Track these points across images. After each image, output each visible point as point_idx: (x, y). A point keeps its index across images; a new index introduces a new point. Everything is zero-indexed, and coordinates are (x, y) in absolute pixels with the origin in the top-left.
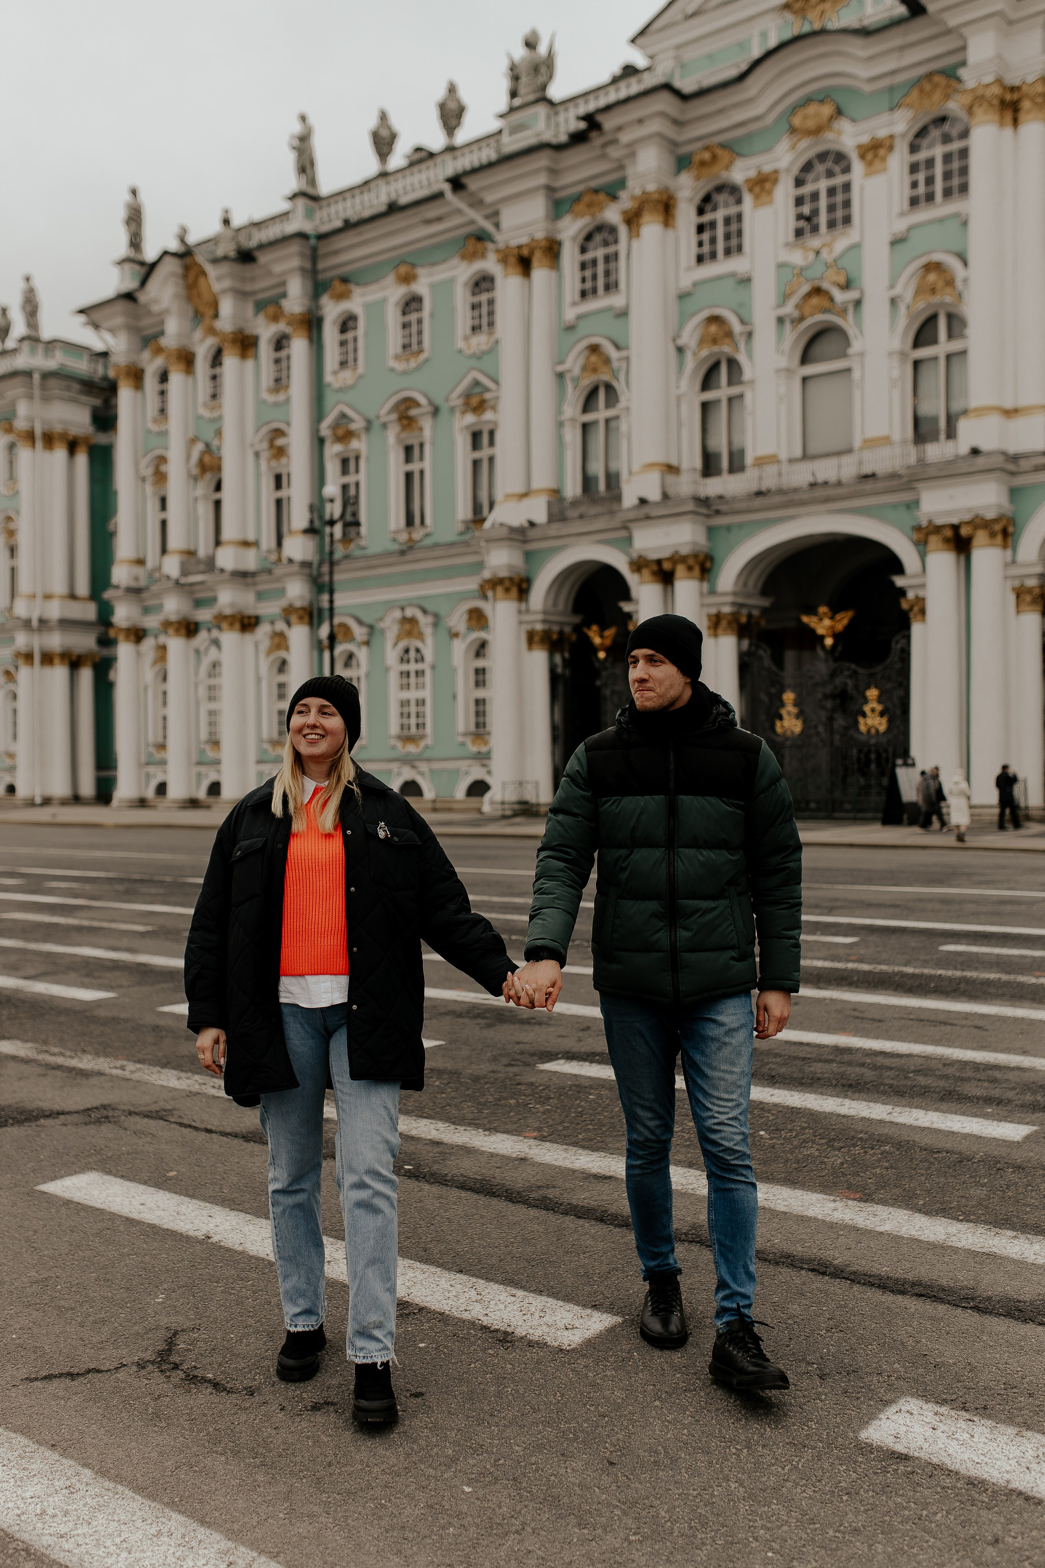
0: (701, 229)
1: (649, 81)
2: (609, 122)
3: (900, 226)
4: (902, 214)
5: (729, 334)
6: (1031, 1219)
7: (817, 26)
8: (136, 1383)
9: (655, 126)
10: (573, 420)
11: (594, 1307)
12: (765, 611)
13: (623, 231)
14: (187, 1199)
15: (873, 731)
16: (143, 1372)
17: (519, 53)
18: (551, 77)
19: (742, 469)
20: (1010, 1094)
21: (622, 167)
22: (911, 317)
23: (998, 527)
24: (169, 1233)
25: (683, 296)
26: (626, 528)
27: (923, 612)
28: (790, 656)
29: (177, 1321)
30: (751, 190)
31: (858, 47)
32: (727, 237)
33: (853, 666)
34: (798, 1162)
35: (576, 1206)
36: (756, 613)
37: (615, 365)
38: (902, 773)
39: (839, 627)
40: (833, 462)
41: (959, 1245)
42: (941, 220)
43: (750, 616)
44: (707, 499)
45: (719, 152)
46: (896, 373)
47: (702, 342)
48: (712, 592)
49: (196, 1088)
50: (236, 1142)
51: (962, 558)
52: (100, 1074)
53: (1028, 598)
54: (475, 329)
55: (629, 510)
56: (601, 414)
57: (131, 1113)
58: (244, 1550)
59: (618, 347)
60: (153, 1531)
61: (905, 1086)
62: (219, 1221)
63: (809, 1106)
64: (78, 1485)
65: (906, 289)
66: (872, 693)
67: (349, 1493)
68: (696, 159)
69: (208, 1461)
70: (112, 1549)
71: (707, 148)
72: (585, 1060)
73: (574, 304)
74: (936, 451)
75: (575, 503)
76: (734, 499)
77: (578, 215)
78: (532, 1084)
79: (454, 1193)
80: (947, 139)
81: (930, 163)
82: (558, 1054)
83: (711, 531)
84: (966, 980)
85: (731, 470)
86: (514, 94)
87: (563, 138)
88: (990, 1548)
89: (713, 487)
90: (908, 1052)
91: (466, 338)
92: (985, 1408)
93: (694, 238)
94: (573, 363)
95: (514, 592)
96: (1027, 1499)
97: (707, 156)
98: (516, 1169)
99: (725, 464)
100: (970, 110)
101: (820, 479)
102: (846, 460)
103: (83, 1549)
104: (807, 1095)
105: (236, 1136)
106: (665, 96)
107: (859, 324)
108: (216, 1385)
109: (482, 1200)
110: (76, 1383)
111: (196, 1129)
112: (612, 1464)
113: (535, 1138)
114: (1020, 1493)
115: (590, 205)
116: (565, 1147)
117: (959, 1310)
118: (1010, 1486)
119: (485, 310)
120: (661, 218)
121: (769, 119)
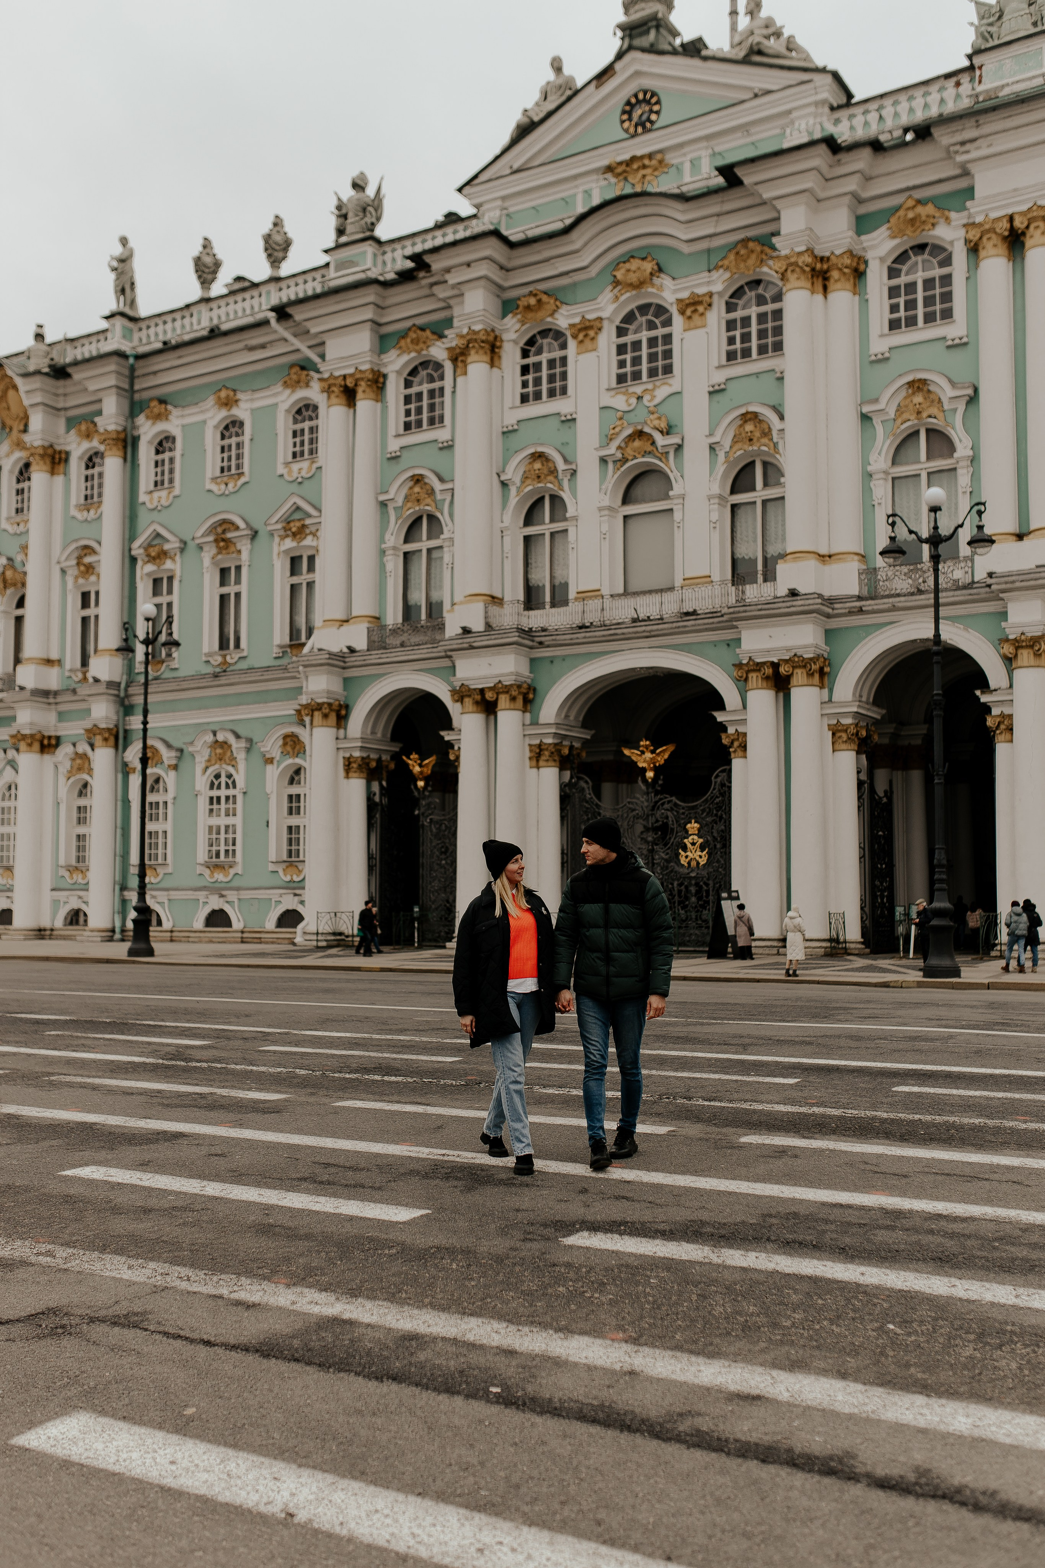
0: (525, 370)
1: (477, 227)
2: (438, 263)
3: (719, 377)
5: (553, 472)
7: (639, 189)
9: (482, 270)
10: (394, 548)
12: (585, 743)
13: (448, 367)
14: (231, 1452)
15: (694, 864)
19: (565, 603)
21: (449, 307)
22: (730, 464)
23: (815, 666)
24: (232, 1509)
25: (508, 433)
26: (450, 657)
27: (744, 747)
28: (609, 787)
30: (575, 337)
31: (676, 210)
32: (551, 379)
33: (674, 799)
34: (965, 1367)
35: (748, 1443)
36: (577, 745)
37: (440, 496)
38: (728, 906)
39: (661, 760)
40: (656, 598)
42: (757, 374)
43: (571, 748)
44: (531, 629)
45: (545, 298)
46: (715, 516)
47: (525, 478)
48: (535, 723)
50: (250, 1358)
51: (783, 696)
53: (844, 736)
54: (297, 455)
55: (451, 639)
56: (424, 544)
57: (92, 1320)
59: (441, 480)
61: (1001, 1258)
62: (292, 1486)
63: (917, 1288)
65: (725, 437)
66: (694, 826)
68: (523, 303)
71: (531, 294)
72: (612, 1232)
73: (399, 435)
74: (755, 592)
75: (395, 632)
76: (557, 632)
77: (405, 351)
78: (569, 1265)
79: (581, 1429)
80: (761, 300)
81: (746, 321)
82: (573, 1224)
83: (535, 663)
85: (553, 605)
87: (391, 275)
89: (536, 619)
90: (967, 1215)
91: (287, 464)
93: (519, 379)
94: (397, 492)
95: (333, 718)
97: (532, 301)
98: (632, 1387)
99: (548, 597)
100: (784, 276)
101: (642, 616)
102: (667, 596)
104: (902, 1273)
105: (247, 1350)
106: (493, 241)
107: (680, 468)
109: (624, 1438)
111: (192, 1341)
113: (626, 1342)
115: (416, 342)
116: (670, 1353)
119: (307, 437)
120: (487, 358)
121: (594, 271)
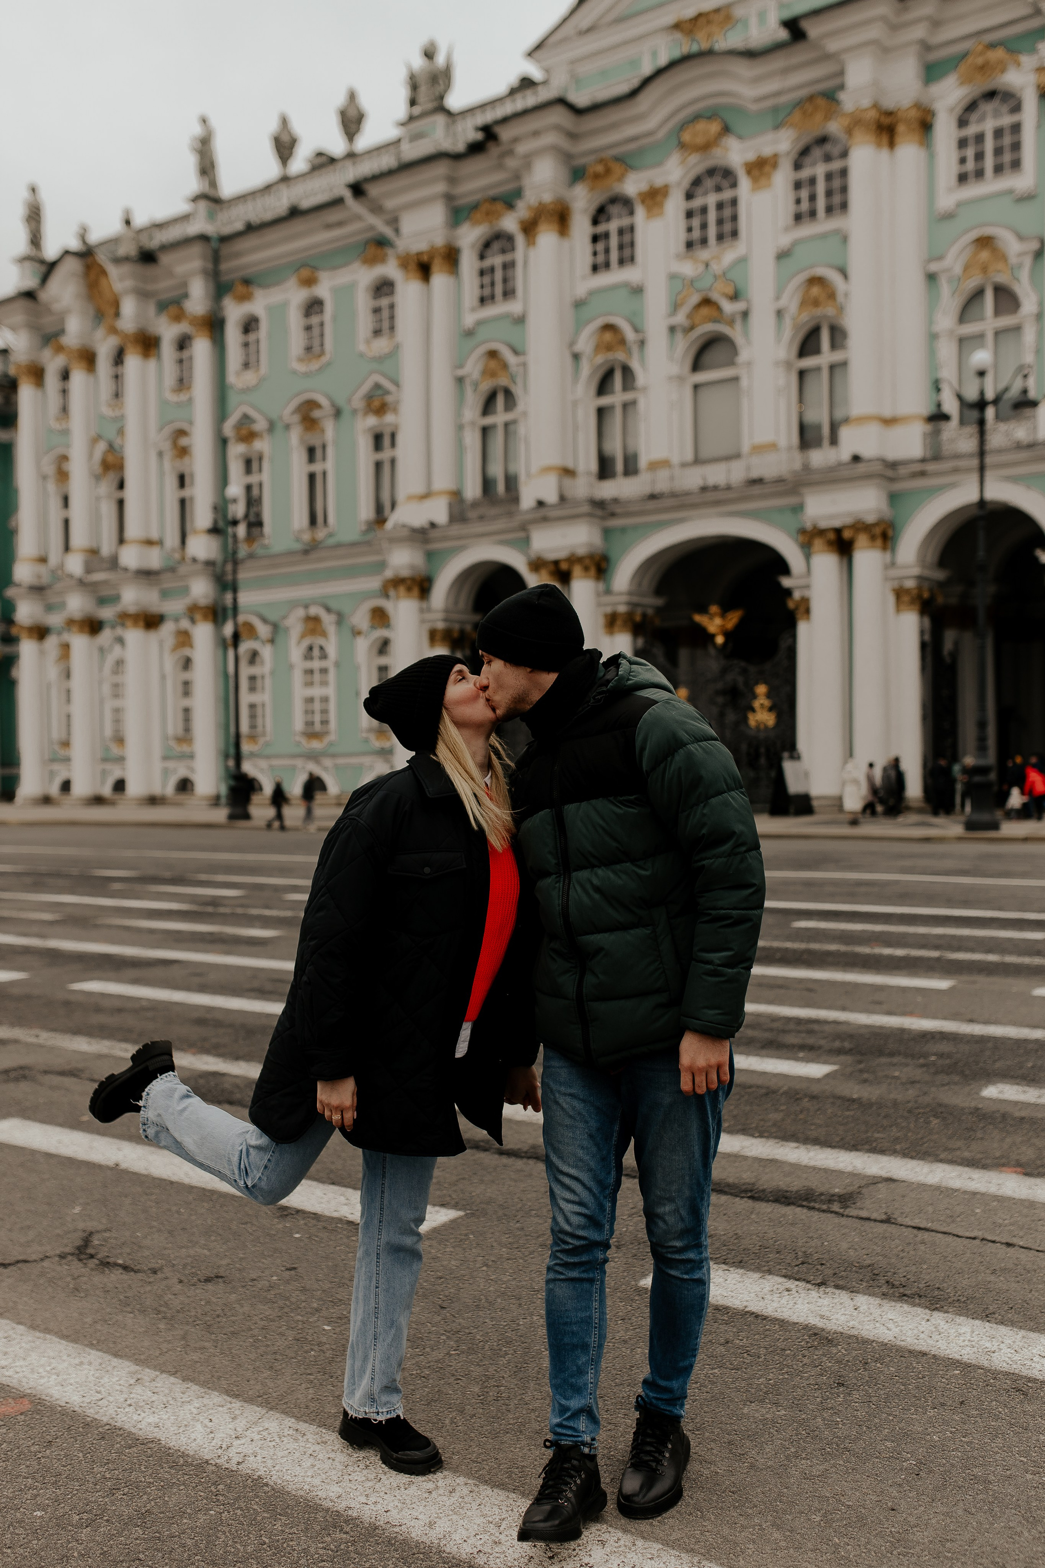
0: (595, 239)
1: (544, 95)
2: (505, 134)
3: (785, 241)
4: (787, 229)
5: (622, 342)
6: (813, 1134)
7: (705, 46)
8: (59, 1268)
9: (550, 139)
10: (473, 423)
11: (443, 1205)
12: (659, 610)
13: (520, 240)
14: (97, 1137)
15: (762, 727)
16: (64, 1261)
17: (418, 62)
18: (448, 85)
19: (636, 472)
20: (822, 1042)
21: (517, 177)
22: (796, 327)
23: (878, 531)
24: (83, 1163)
25: (579, 304)
26: (524, 529)
27: (807, 611)
28: (684, 654)
29: (91, 1225)
30: (643, 202)
31: (743, 68)
32: (621, 247)
33: (743, 664)
36: (650, 612)
37: (513, 369)
38: (788, 767)
39: (730, 626)
40: (723, 466)
41: (749, 1154)
42: (824, 236)
43: (644, 615)
44: (603, 501)
45: (613, 165)
46: (782, 382)
47: (597, 349)
48: (608, 592)
49: (105, 1051)
51: (845, 561)
52: (16, 1041)
53: (906, 599)
54: (377, 332)
55: (527, 511)
56: (499, 418)
57: (46, 1072)
58: (148, 1370)
59: (516, 352)
60: (77, 1361)
62: (128, 1152)
64: (14, 1336)
65: (791, 301)
66: (761, 689)
67: (233, 1333)
68: (591, 171)
69: (120, 1318)
70: (44, 1374)
71: (601, 161)
73: (473, 310)
74: (820, 457)
75: (475, 505)
76: (629, 502)
77: (477, 223)
80: (828, 158)
81: (813, 181)
83: (607, 533)
84: (809, 952)
85: (626, 473)
86: (413, 102)
87: (460, 147)
88: (721, 1347)
89: (608, 490)
91: (368, 342)
92: (741, 1262)
93: (588, 247)
94: (473, 367)
95: (416, 591)
96: (757, 1316)
97: (600, 168)
99: (619, 466)
100: (849, 131)
101: (710, 483)
102: (735, 464)
103: (21, 1375)
106: (561, 110)
107: (746, 333)
108: (126, 1268)
110: (7, 1270)
112: (442, 1308)
114: (753, 1313)
115: (488, 214)
117: (738, 1199)
118: (747, 1309)
119: (385, 314)
120: (555, 226)
121: (660, 135)
